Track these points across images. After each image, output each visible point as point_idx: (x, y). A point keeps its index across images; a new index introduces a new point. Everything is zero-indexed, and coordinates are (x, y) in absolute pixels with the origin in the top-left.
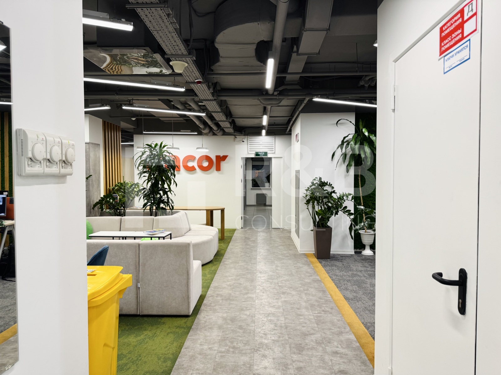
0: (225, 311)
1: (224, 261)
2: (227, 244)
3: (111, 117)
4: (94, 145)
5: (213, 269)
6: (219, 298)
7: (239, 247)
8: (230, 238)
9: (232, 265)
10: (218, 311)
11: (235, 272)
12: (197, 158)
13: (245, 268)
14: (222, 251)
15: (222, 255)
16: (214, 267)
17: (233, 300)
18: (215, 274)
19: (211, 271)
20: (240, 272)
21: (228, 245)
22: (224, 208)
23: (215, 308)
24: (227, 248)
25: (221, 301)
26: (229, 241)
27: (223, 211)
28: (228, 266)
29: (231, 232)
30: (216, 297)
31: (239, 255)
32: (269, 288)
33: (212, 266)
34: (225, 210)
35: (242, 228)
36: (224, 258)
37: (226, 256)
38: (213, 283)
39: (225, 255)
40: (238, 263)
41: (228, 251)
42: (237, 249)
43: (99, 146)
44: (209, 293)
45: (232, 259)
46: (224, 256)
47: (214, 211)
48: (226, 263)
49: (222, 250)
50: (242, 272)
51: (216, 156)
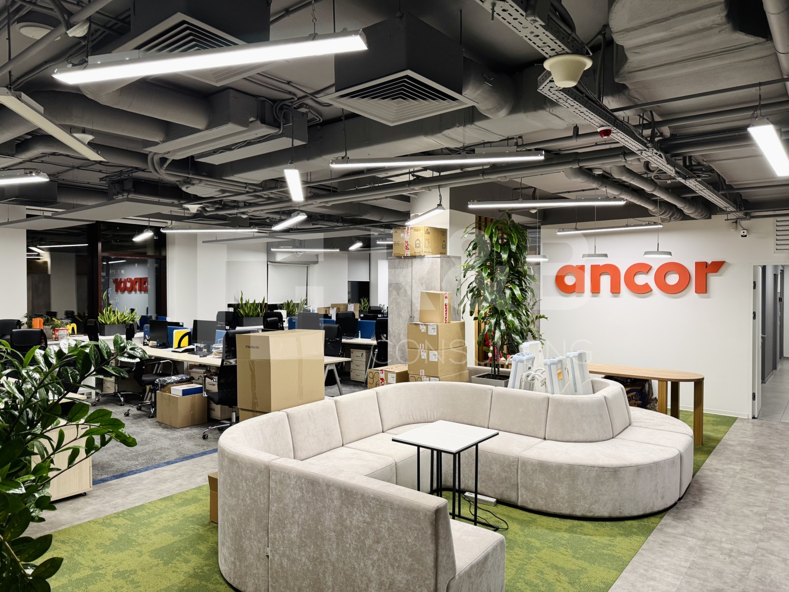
8: (714, 443)
12: (655, 267)
22: (703, 379)
27: (699, 384)
34: (705, 381)
35: (754, 418)
47: (681, 384)
51: (697, 264)
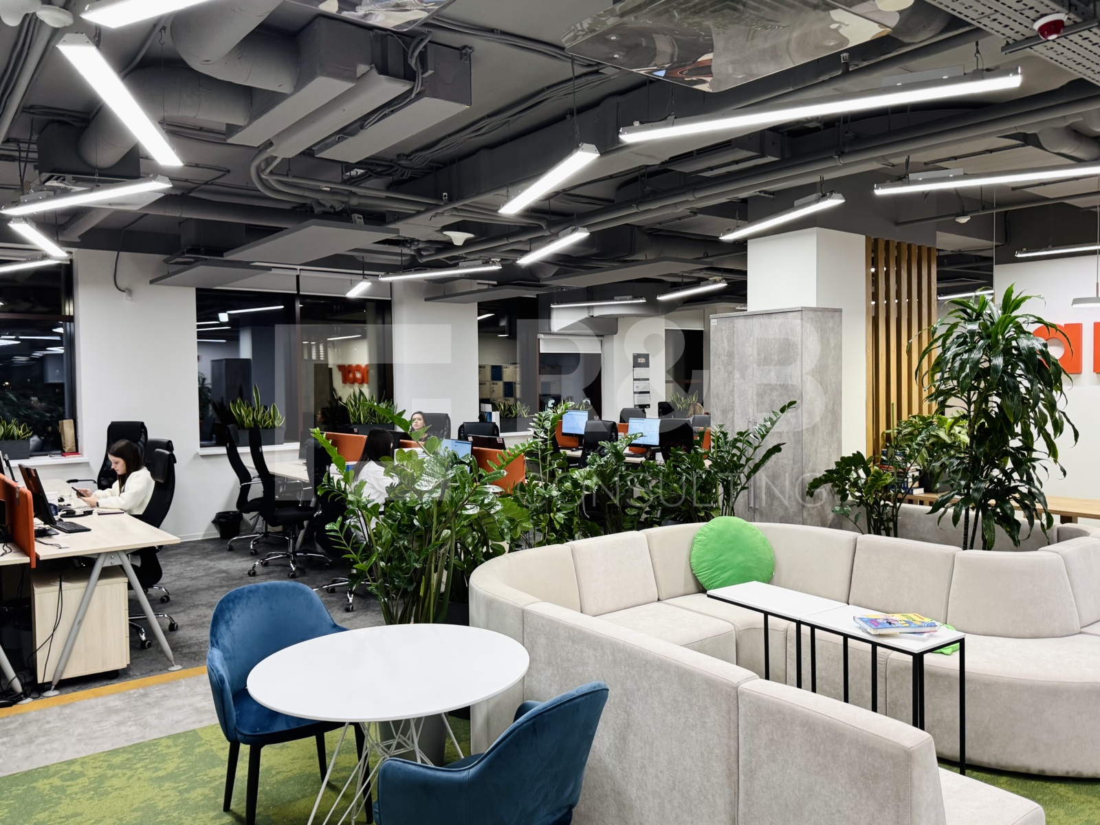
3: (897, 224)
4: (820, 313)
43: (837, 314)
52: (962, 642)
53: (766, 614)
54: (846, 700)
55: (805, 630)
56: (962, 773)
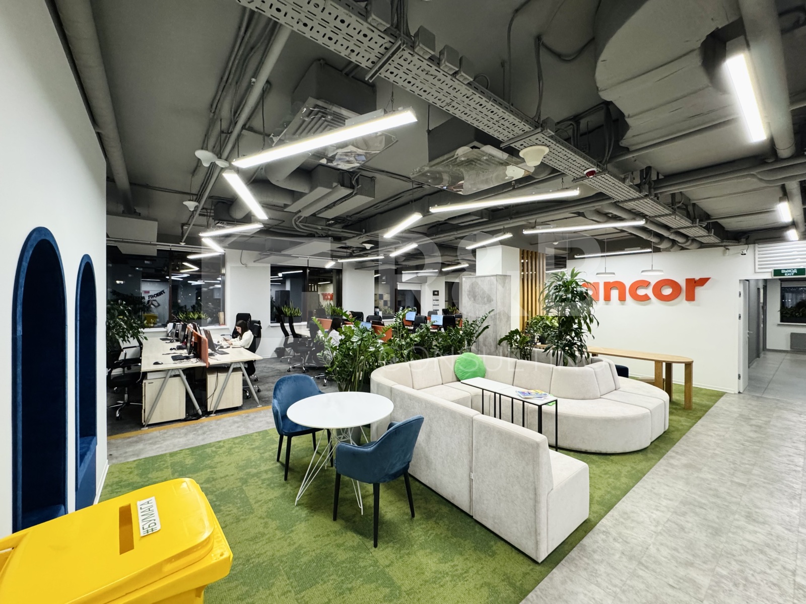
0: (614, 589)
1: (671, 457)
2: (694, 421)
4: (503, 277)
5: (639, 467)
6: (617, 545)
7: (716, 433)
8: (705, 409)
9: (682, 472)
10: (599, 580)
11: (684, 491)
12: (653, 283)
13: (710, 489)
14: (676, 433)
15: (673, 442)
16: (644, 463)
17: (647, 567)
18: (638, 479)
19: (633, 472)
20: (694, 494)
21: (695, 423)
22: (693, 362)
23: (597, 567)
24: (689, 430)
25: (617, 556)
26: (699, 414)
27: (688, 366)
28: (675, 471)
29: (713, 398)
30: (611, 540)
31: (711, 451)
32: (758, 577)
33: (641, 461)
35: (739, 393)
36: (673, 449)
37: (679, 446)
38: (623, 502)
39: (677, 444)
40: (699, 470)
41: (689, 436)
42: (711, 436)
43: (509, 277)
44: (606, 522)
45: (690, 456)
46: (675, 444)
48: (672, 461)
49: (678, 430)
50: (700, 496)
51: (687, 280)
52: (556, 401)
53: (483, 389)
54: (512, 422)
55: (498, 396)
56: (556, 451)
